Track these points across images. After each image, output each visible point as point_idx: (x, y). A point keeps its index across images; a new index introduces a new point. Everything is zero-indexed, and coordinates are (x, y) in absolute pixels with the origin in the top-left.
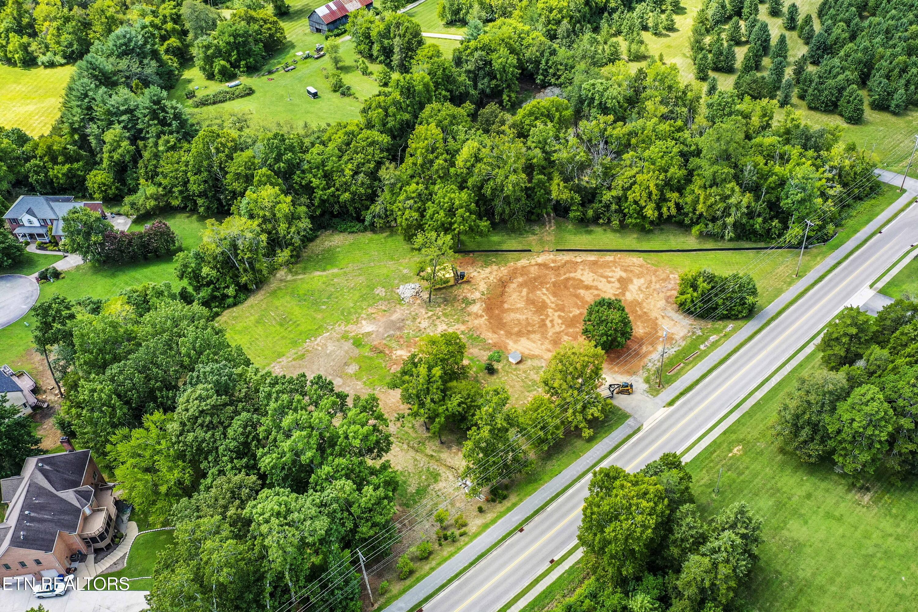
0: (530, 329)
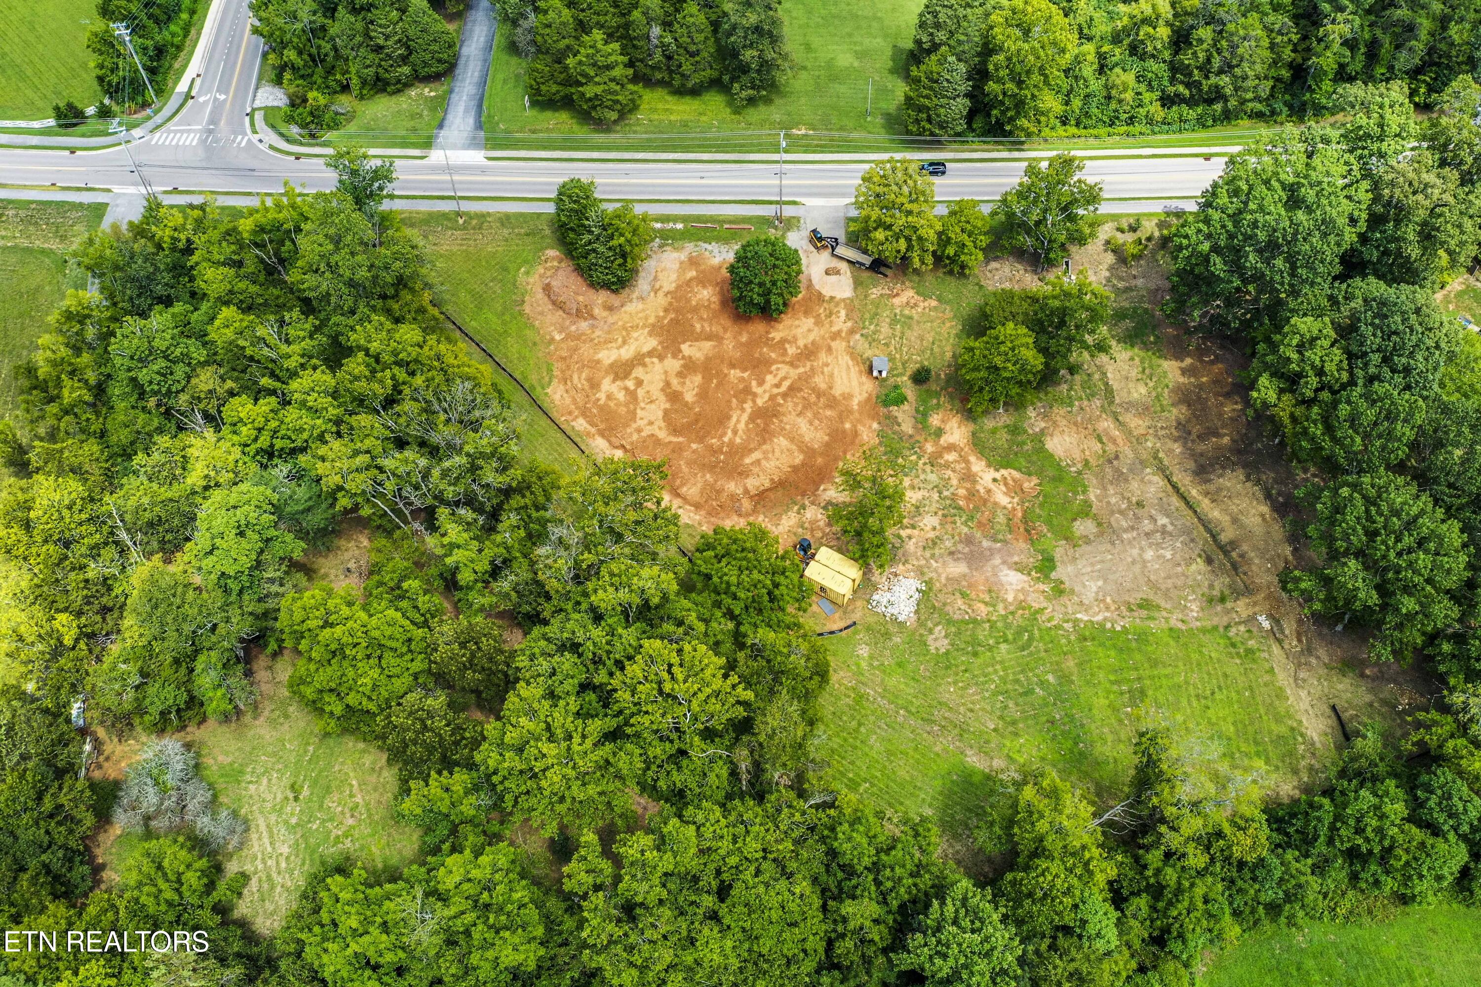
0: (813, 398)
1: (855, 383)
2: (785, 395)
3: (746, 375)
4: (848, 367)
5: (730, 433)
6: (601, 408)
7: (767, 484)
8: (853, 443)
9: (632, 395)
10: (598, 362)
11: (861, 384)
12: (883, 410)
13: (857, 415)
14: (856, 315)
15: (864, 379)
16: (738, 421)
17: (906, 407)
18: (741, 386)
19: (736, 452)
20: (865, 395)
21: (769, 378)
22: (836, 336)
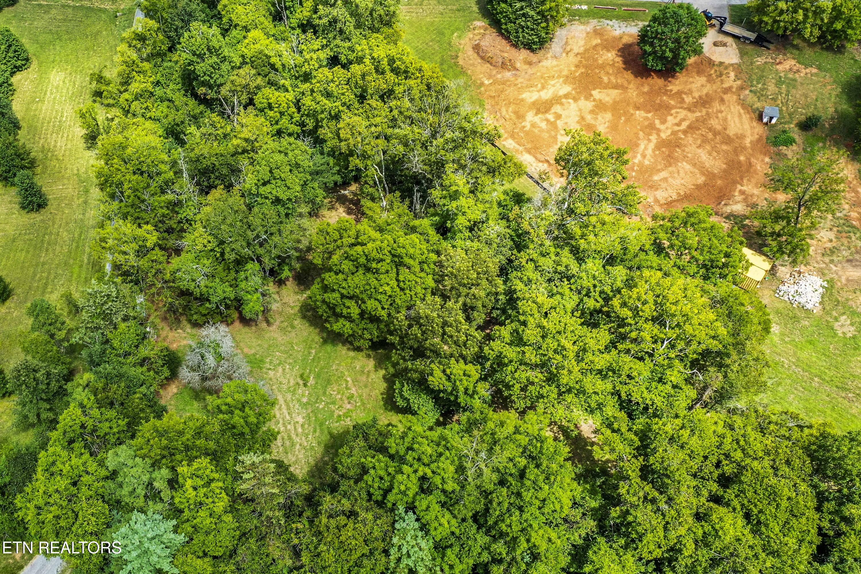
0: (710, 136)
1: (747, 126)
2: (685, 132)
3: (650, 115)
4: (740, 115)
5: (639, 156)
6: (527, 133)
7: (675, 197)
8: (748, 171)
9: (553, 125)
10: (522, 100)
11: (752, 128)
12: (772, 149)
13: (750, 151)
14: (744, 76)
15: (755, 124)
16: (646, 148)
17: (794, 147)
18: (646, 123)
19: (646, 171)
20: (757, 136)
21: (669, 118)
22: (727, 90)
